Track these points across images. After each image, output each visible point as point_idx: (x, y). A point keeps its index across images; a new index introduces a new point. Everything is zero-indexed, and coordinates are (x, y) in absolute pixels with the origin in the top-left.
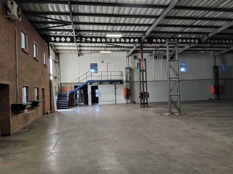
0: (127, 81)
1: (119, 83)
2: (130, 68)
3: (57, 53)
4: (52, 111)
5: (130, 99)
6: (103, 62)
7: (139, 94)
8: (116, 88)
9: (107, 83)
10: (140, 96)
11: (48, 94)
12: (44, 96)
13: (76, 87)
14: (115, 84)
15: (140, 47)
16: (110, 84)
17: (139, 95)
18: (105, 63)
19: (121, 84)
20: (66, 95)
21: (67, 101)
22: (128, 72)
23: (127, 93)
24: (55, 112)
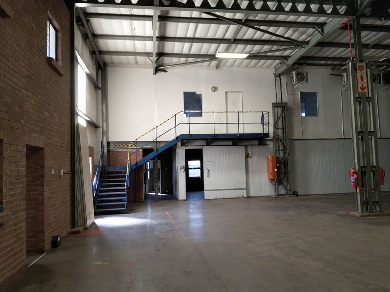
0: (276, 138)
1: (256, 142)
2: (284, 105)
3: (102, 65)
4: (76, 229)
5: (285, 183)
6: (215, 89)
7: (355, 173)
8: (247, 156)
9: (225, 143)
10: (357, 179)
11: (59, 172)
12: (43, 176)
13: (146, 152)
14: (246, 146)
15: (351, 26)
16: (234, 144)
17: (356, 176)
18: (221, 92)
19: (260, 144)
20: (121, 173)
21: (123, 190)
22: (279, 115)
23: (278, 168)
24: (86, 228)
